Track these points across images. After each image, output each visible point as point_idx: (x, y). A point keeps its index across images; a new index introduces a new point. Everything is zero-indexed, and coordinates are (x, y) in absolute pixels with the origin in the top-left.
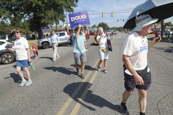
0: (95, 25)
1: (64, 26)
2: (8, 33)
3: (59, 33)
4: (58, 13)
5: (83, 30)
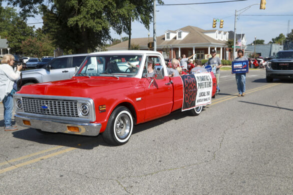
0: (281, 36)
1: (168, 37)
2: (28, 51)
3: (74, 57)
5: (226, 50)
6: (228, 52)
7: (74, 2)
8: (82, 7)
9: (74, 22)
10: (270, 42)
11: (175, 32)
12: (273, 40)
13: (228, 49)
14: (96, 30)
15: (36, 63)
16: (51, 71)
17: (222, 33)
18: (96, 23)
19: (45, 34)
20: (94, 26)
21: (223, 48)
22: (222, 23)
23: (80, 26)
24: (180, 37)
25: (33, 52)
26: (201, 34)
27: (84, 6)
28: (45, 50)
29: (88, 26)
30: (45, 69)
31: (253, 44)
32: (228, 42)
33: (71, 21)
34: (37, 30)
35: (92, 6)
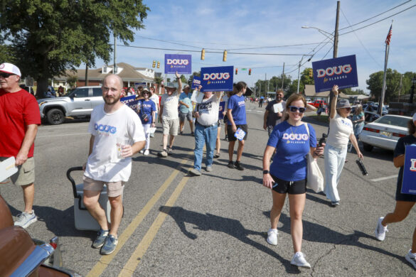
1: (105, 71)
7: (54, 37)
8: (62, 42)
9: (54, 55)
11: (111, 67)
17: (150, 71)
21: (152, 84)
26: (133, 70)
32: (155, 79)
35: (73, 42)
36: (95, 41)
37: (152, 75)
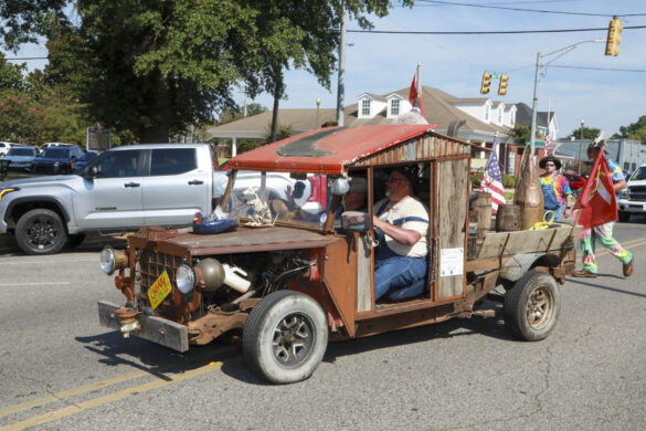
0: (643, 120)
1: (366, 111)
4: (255, 13)
5: (509, 150)
6: (512, 156)
7: (152, 16)
8: (170, 28)
9: (149, 64)
10: (616, 136)
11: (383, 99)
12: (622, 129)
13: (515, 148)
14: (204, 87)
15: (27, 158)
16: (96, 181)
17: (501, 106)
18: (205, 69)
19: (52, 86)
20: (198, 76)
21: (502, 146)
22: (504, 84)
23: (165, 76)
24: (395, 111)
25: (19, 129)
26: (449, 106)
27: (176, 27)
28: (51, 125)
29: (186, 75)
30: (82, 176)
31: (573, 139)
32: (514, 130)
33: (143, 62)
34: (31, 74)
35: (199, 27)
36: (260, 22)
37: (508, 120)
